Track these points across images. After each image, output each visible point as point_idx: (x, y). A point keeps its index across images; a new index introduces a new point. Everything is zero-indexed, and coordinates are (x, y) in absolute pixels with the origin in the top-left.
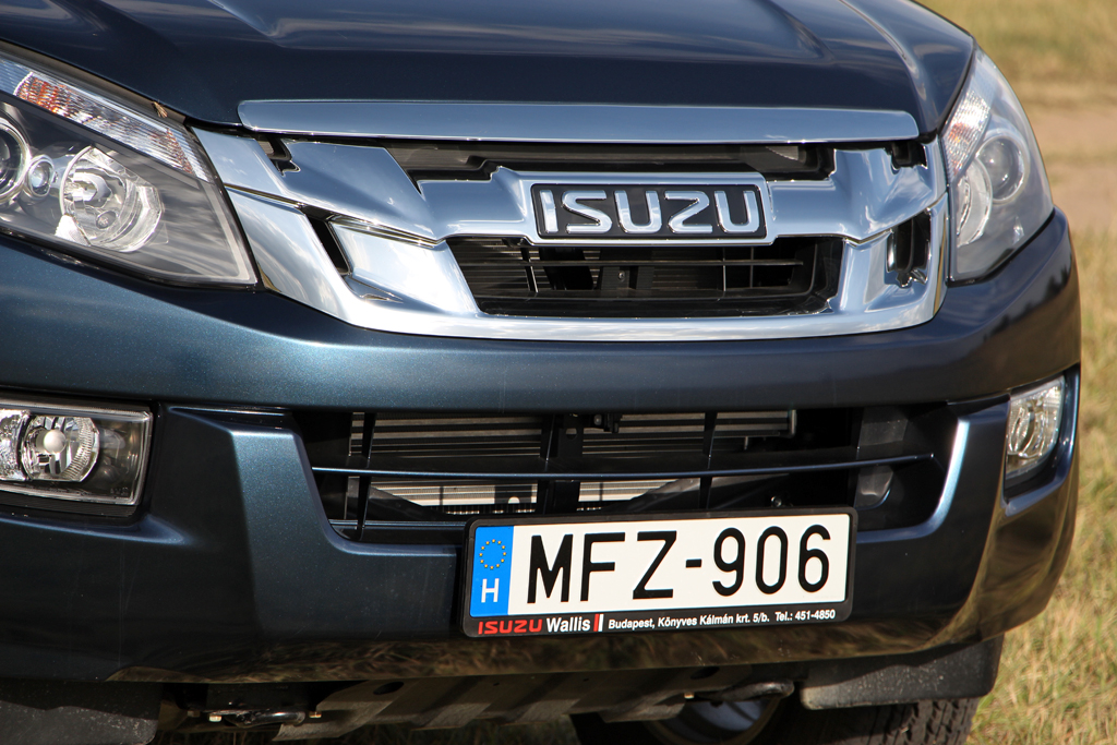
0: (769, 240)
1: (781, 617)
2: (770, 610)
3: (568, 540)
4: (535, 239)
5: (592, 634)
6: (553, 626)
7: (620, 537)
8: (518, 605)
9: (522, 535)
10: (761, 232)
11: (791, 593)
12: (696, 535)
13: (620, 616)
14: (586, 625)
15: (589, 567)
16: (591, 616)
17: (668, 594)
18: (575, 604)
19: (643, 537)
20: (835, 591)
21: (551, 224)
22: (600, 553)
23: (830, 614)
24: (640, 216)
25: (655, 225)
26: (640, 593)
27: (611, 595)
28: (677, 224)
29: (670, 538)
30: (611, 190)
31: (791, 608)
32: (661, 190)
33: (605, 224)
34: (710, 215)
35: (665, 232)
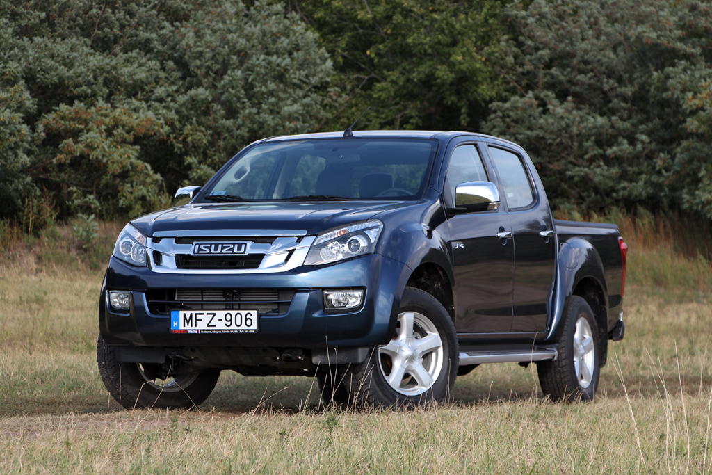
0: (246, 254)
1: (241, 332)
2: (238, 330)
3: (191, 314)
4: (192, 254)
5: (198, 334)
6: (189, 332)
7: (203, 314)
8: (182, 327)
9: (181, 313)
10: (244, 253)
11: (244, 327)
12: (221, 314)
13: (204, 330)
14: (196, 332)
15: (196, 320)
16: (198, 330)
17: (215, 326)
18: (194, 327)
19: (208, 314)
20: (254, 326)
21: (196, 251)
22: (199, 317)
23: (253, 332)
24: (216, 249)
25: (219, 250)
26: (208, 325)
27: (202, 326)
28: (224, 251)
29: (214, 314)
30: (211, 245)
31: (244, 330)
32: (222, 244)
33: (208, 251)
34: (232, 249)
35: (221, 253)
